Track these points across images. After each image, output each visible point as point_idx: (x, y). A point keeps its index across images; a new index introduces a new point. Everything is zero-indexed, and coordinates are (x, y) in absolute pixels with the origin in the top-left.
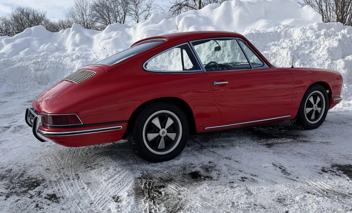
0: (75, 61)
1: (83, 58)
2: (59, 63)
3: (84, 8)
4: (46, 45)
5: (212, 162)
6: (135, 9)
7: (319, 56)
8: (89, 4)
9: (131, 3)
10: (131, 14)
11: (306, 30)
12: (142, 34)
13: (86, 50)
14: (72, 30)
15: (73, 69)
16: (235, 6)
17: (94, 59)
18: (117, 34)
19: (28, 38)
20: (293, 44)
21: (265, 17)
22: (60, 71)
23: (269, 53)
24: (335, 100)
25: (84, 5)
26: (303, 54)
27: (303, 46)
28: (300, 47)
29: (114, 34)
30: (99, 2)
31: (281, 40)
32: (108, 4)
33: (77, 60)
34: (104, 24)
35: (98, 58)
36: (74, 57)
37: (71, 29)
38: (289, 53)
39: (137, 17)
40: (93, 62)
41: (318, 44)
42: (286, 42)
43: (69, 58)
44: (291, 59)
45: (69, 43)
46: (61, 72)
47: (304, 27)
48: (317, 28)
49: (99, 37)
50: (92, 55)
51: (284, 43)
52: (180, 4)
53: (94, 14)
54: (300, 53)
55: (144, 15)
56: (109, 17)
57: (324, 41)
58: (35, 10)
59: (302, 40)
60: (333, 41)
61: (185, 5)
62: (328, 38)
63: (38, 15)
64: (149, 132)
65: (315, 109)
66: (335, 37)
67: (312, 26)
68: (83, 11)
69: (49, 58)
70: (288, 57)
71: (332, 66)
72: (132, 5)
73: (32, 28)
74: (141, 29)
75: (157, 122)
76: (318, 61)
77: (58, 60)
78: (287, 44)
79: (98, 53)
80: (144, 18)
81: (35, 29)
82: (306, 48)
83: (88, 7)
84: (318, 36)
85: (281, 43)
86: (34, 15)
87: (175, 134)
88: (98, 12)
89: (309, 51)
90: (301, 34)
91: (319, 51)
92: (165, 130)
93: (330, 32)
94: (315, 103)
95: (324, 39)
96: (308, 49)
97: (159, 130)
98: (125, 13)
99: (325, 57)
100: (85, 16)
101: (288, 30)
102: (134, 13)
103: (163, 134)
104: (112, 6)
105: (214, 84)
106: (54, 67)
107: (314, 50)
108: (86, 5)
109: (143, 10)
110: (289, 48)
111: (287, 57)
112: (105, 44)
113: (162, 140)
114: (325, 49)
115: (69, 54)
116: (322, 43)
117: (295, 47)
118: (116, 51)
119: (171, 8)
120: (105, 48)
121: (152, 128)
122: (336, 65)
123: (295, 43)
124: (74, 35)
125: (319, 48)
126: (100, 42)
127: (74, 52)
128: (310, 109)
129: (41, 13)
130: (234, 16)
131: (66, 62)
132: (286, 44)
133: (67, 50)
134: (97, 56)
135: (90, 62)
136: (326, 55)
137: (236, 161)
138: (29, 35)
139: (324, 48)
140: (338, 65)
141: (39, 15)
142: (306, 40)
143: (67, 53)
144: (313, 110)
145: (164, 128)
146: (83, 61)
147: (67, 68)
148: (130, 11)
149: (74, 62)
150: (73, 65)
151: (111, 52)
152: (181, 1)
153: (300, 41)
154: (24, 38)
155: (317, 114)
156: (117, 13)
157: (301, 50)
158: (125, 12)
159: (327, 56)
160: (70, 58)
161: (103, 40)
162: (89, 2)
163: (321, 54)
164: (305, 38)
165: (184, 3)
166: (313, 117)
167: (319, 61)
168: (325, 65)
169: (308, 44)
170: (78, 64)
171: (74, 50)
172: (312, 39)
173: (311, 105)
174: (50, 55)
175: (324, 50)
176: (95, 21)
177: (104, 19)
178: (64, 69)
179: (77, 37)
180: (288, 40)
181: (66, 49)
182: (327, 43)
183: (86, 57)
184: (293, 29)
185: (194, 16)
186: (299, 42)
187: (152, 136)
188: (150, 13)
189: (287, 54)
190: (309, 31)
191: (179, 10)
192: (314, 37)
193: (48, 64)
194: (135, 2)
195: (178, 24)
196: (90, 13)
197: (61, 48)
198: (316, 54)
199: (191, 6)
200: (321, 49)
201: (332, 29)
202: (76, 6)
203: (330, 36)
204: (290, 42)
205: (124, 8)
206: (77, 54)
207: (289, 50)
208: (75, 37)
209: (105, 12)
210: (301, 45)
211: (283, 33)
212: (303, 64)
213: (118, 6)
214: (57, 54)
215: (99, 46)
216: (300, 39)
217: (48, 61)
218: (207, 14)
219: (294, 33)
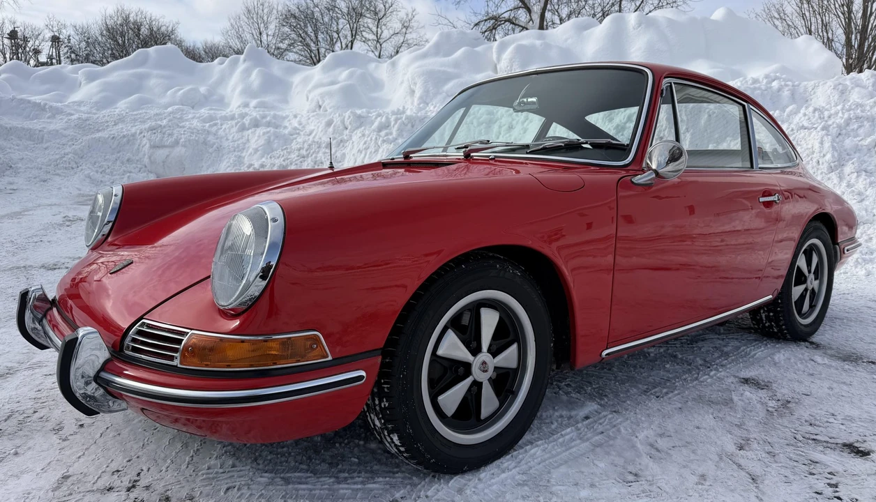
0: (250, 131)
1: (268, 124)
2: (208, 133)
3: (265, 18)
4: (180, 90)
6: (374, 29)
8: (275, 11)
9: (367, 15)
10: (365, 38)
11: (849, 88)
13: (273, 108)
14: (245, 61)
15: (244, 149)
16: (636, 26)
17: (295, 129)
18: (350, 76)
19: (139, 70)
20: (826, 119)
22: (211, 150)
25: (265, 11)
26: (857, 145)
27: (851, 127)
28: (845, 129)
29: (343, 75)
30: (298, 8)
31: (789, 108)
32: (317, 15)
33: (253, 129)
34: (306, 57)
35: (304, 127)
36: (247, 121)
37: (242, 57)
39: (378, 45)
40: (292, 135)
42: (804, 115)
43: (234, 122)
44: (833, 156)
45: (234, 90)
46: (213, 155)
47: (839, 80)
49: (306, 81)
50: (289, 120)
51: (800, 115)
52: (496, 18)
53: (285, 33)
54: (847, 142)
55: (393, 43)
56: (317, 42)
58: (153, 18)
59: (849, 110)
61: (506, 21)
63: (159, 29)
67: (859, 79)
68: (262, 25)
69: (187, 120)
70: (824, 152)
72: (369, 21)
73: (151, 50)
74: (408, 66)
77: (208, 125)
78: (809, 119)
79: (302, 116)
80: (392, 49)
81: (156, 51)
82: (861, 131)
83: (274, 17)
85: (788, 116)
86: (151, 30)
88: (293, 28)
90: (836, 97)
96: (868, 135)
98: (354, 36)
100: (264, 36)
101: (798, 86)
102: (371, 37)
104: (326, 19)
106: (197, 141)
108: (270, 13)
109: (392, 32)
110: (823, 129)
111: (820, 152)
112: (322, 96)
115: (234, 114)
117: (834, 128)
118: (351, 112)
119: (475, 25)
120: (320, 107)
123: (829, 117)
124: (247, 72)
126: (310, 91)
127: (246, 110)
129: (167, 25)
130: (633, 50)
131: (227, 130)
132: (807, 117)
133: (228, 105)
134: (300, 124)
135: (285, 135)
138: (143, 62)
142: (858, 111)
143: (228, 110)
146: (268, 132)
147: (229, 146)
148: (364, 33)
149: (246, 133)
150: (244, 140)
151: (339, 116)
152: (500, 11)
153: (843, 113)
156: (335, 35)
157: (850, 136)
158: (354, 32)
160: (236, 124)
161: (316, 87)
162: (276, 7)
164: (853, 107)
165: (506, 15)
169: (865, 122)
170: (256, 138)
171: (246, 105)
172: (874, 111)
174: (190, 113)
176: (286, 50)
177: (308, 45)
178: (219, 149)
179: (255, 77)
180: (810, 109)
181: (226, 101)
183: (275, 123)
184: (812, 83)
185: (538, 42)
188: (407, 40)
189: (822, 143)
190: (856, 90)
191: (491, 31)
193: (184, 134)
194: (376, 14)
196: (277, 31)
197: (213, 98)
199: (521, 24)
202: (246, 14)
204: (817, 115)
205: (352, 25)
206: (254, 114)
207: (827, 135)
208: (249, 75)
210: (848, 125)
212: (866, 171)
213: (338, 18)
214: (204, 112)
215: (306, 99)
216: (842, 109)
217: (184, 127)
218: (569, 41)
219: (814, 93)
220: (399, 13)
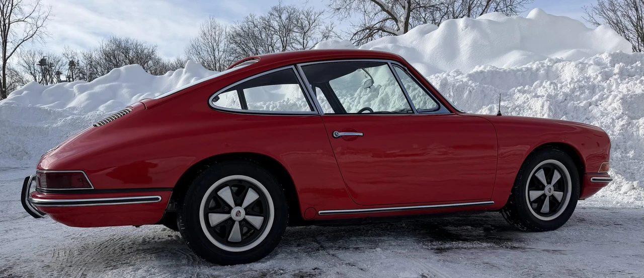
3: (217, 39)
4: (142, 95)
5: (318, 269)
6: (301, 41)
7: (606, 112)
8: (224, 33)
9: (295, 30)
10: (295, 48)
11: (587, 66)
14: (186, 72)
16: (464, 28)
19: (114, 83)
20: (559, 89)
21: (520, 47)
23: (509, 106)
25: (217, 33)
26: (576, 107)
27: (576, 94)
28: (570, 96)
30: (242, 29)
31: (535, 83)
32: (257, 33)
37: (184, 70)
38: (547, 105)
41: (605, 90)
42: (544, 87)
47: (584, 60)
48: (610, 63)
51: (541, 88)
52: (370, 28)
53: (232, 49)
54: (569, 105)
57: (618, 85)
59: (576, 82)
60: (635, 84)
61: (379, 30)
62: (627, 79)
64: (211, 210)
65: (548, 194)
66: (641, 77)
67: (600, 59)
68: (215, 44)
70: (543, 113)
71: (628, 128)
72: (298, 34)
73: (122, 68)
76: (602, 119)
78: (547, 90)
81: (126, 69)
82: (582, 96)
83: (223, 37)
84: (607, 76)
85: (535, 89)
86: (137, 52)
87: (262, 218)
88: (239, 45)
89: (588, 102)
90: (577, 73)
91: (606, 102)
92: (241, 209)
93: (632, 68)
94: (549, 183)
95: (619, 80)
96: (585, 99)
97: (231, 208)
98: (285, 47)
99: (616, 113)
100: (216, 53)
101: (552, 66)
102: (300, 46)
103: (237, 215)
104: (263, 36)
105: (335, 136)
107: (597, 101)
110: (547, 97)
111: (541, 113)
113: (236, 226)
114: (618, 98)
116: (614, 87)
117: (561, 95)
119: (355, 34)
122: (638, 128)
123: (561, 88)
124: (188, 80)
125: (607, 97)
128: (539, 193)
129: (149, 48)
130: (461, 46)
132: (545, 89)
136: (620, 109)
137: (362, 269)
138: (116, 79)
139: (615, 96)
140: (642, 127)
141: (146, 51)
142: (583, 82)
144: (544, 195)
145: (241, 205)
148: (293, 44)
152: (373, 23)
153: (570, 84)
154: (108, 84)
156: (271, 47)
157: (573, 100)
158: (285, 44)
159: (622, 111)
162: (224, 29)
163: (609, 109)
164: (581, 79)
165: (378, 26)
167: (604, 120)
168: (616, 128)
169: (586, 90)
172: (596, 82)
173: (541, 187)
175: (615, 100)
180: (549, 82)
182: (623, 88)
184: (562, 64)
186: (569, 86)
187: (217, 218)
189: (543, 106)
190: (592, 67)
191: (368, 37)
192: (599, 78)
194: (303, 29)
196: (226, 48)
198: (600, 107)
199: (388, 30)
200: (610, 99)
201: (637, 63)
202: (202, 36)
203: (632, 77)
204: (552, 86)
205: (282, 39)
207: (547, 100)
209: (251, 45)
210: (573, 92)
211: (542, 72)
213: (272, 35)
216: (571, 81)
218: (414, 42)
220: (320, 27)
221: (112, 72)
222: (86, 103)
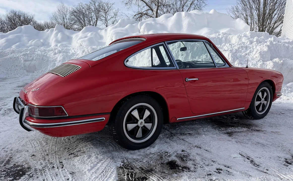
0: (58, 55)
1: (64, 52)
2: (44, 56)
3: (65, 13)
4: (33, 41)
5: (185, 151)
6: (105, 16)
7: (253, 58)
8: (68, 11)
9: (102, 11)
10: (101, 19)
11: (242, 37)
12: (112, 35)
13: (66, 46)
14: (56, 30)
15: (56, 61)
16: (185, 16)
17: (73, 53)
18: (92, 34)
19: (19, 34)
20: (233, 47)
21: (208, 26)
22: (44, 62)
23: (214, 55)
24: (278, 95)
25: (65, 10)
26: (241, 55)
27: (240, 50)
28: (238, 50)
29: (89, 34)
30: (77, 9)
31: (223, 44)
32: (84, 11)
33: (59, 54)
34: (81, 26)
35: (76, 52)
36: (56, 51)
38: (230, 54)
39: (106, 22)
40: (72, 56)
41: (252, 48)
42: (227, 46)
43: (52, 52)
44: (232, 59)
45: (52, 40)
46: (45, 63)
47: (239, 35)
48: (250, 36)
49: (77, 36)
50: (71, 50)
51: (226, 46)
52: (141, 13)
53: (73, 18)
54: (238, 54)
55: (111, 21)
56: (84, 21)
57: (256, 46)
58: (25, 13)
59: (239, 45)
60: (263, 46)
61: (145, 14)
62: (259, 44)
63: (27, 17)
64: (129, 122)
65: (262, 103)
66: (264, 43)
67: (246, 34)
68: (64, 16)
69: (36, 51)
70: (229, 58)
71: (263, 66)
72: (103, 13)
73: (23, 27)
74: (110, 31)
75: (136, 114)
76: (252, 61)
77: (43, 53)
78: (228, 47)
79: (75, 49)
80: (111, 23)
81: (25, 27)
82: (242, 51)
84: (251, 42)
85: (222, 47)
86: (24, 17)
87: (151, 124)
88: (76, 16)
89: (245, 53)
90: (238, 40)
91: (252, 54)
92: (142, 121)
93: (260, 39)
94: (263, 98)
95: (256, 44)
96: (244, 52)
97: (138, 121)
98: (97, 19)
99: (257, 59)
100: (65, 20)
101: (227, 37)
102: (104, 19)
103: (141, 124)
104: (87, 13)
105: (186, 80)
106: (40, 58)
107: (249, 53)
108: (67, 11)
109: (111, 17)
110: (230, 51)
112: (82, 41)
113: (140, 129)
114: (258, 52)
115: (53, 49)
116: (254, 47)
117: (234, 50)
118: (91, 47)
119: (135, 16)
120: (81, 45)
121: (131, 119)
122: (267, 65)
123: (234, 47)
124: (57, 34)
125: (252, 52)
126: (78, 40)
127: (57, 47)
128: (259, 102)
129: (30, 16)
130: (183, 24)
131: (50, 55)
132: (227, 47)
133: (50, 46)
134: (75, 51)
135: (69, 55)
136: (259, 57)
137: (206, 150)
138: (20, 32)
139: (257, 52)
140: (268, 65)
141: (29, 17)
142: (242, 45)
143: (50, 48)
144: (261, 103)
145: (142, 119)
146: (64, 55)
147: (51, 60)
148: (101, 17)
149: (56, 55)
150: (56, 58)
151: (87, 48)
152: (142, 11)
153: (237, 45)
154: (16, 35)
155: (264, 106)
156: (91, 19)
157: (239, 52)
158: (97, 18)
159: (259, 58)
160: (53, 52)
161: (80, 39)
162: (69, 9)
163: (254, 57)
164: (241, 43)
165: (145, 12)
166: (261, 109)
167: (253, 61)
168: (258, 65)
169: (244, 48)
170: (60, 57)
171: (57, 46)
172: (247, 45)
173: (260, 99)
174: (37, 49)
175: (257, 53)
176: (73, 24)
177: (81, 22)
178: (48, 61)
179: (59, 35)
180: (229, 44)
181: (50, 44)
182: (258, 48)
183: (66, 51)
184: (231, 36)
185: (153, 22)
186: (237, 46)
187: (131, 126)
188: (116, 20)
189: (229, 55)
190: (244, 38)
191: (140, 17)
192: (248, 43)
193: (35, 56)
194: (105, 10)
195: (140, 28)
196: (70, 17)
197: (46, 44)
198: (250, 56)
199: (150, 15)
200: (254, 53)
201: (262, 37)
202: (58, 11)
203: (260, 43)
204: (230, 46)
205: (96, 15)
206: (59, 49)
207: (230, 53)
208: (57, 35)
209: (81, 17)
210: (239, 49)
211: (224, 39)
212: (241, 64)
213: (91, 13)
214: (42, 48)
215: (77, 43)
216: (238, 44)
217: (35, 54)
218: (163, 22)
219: (232, 39)
220: (113, 10)
221: (17, 29)
222: (5, 44)
